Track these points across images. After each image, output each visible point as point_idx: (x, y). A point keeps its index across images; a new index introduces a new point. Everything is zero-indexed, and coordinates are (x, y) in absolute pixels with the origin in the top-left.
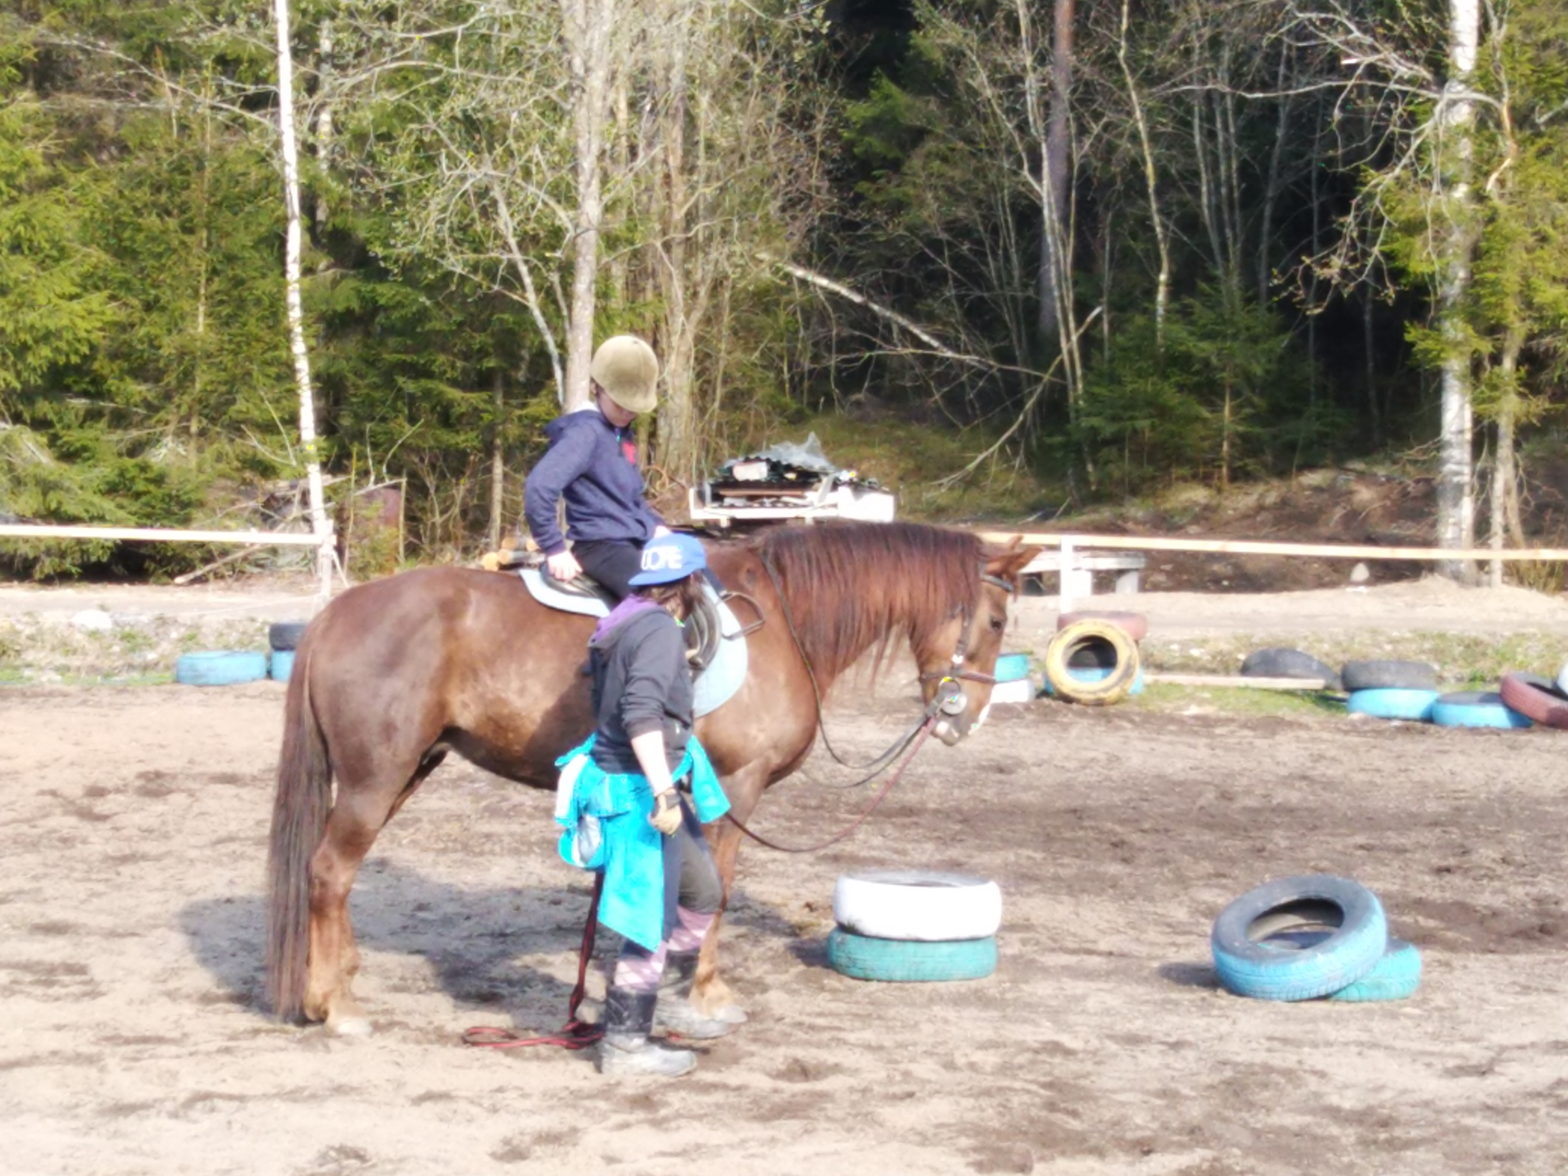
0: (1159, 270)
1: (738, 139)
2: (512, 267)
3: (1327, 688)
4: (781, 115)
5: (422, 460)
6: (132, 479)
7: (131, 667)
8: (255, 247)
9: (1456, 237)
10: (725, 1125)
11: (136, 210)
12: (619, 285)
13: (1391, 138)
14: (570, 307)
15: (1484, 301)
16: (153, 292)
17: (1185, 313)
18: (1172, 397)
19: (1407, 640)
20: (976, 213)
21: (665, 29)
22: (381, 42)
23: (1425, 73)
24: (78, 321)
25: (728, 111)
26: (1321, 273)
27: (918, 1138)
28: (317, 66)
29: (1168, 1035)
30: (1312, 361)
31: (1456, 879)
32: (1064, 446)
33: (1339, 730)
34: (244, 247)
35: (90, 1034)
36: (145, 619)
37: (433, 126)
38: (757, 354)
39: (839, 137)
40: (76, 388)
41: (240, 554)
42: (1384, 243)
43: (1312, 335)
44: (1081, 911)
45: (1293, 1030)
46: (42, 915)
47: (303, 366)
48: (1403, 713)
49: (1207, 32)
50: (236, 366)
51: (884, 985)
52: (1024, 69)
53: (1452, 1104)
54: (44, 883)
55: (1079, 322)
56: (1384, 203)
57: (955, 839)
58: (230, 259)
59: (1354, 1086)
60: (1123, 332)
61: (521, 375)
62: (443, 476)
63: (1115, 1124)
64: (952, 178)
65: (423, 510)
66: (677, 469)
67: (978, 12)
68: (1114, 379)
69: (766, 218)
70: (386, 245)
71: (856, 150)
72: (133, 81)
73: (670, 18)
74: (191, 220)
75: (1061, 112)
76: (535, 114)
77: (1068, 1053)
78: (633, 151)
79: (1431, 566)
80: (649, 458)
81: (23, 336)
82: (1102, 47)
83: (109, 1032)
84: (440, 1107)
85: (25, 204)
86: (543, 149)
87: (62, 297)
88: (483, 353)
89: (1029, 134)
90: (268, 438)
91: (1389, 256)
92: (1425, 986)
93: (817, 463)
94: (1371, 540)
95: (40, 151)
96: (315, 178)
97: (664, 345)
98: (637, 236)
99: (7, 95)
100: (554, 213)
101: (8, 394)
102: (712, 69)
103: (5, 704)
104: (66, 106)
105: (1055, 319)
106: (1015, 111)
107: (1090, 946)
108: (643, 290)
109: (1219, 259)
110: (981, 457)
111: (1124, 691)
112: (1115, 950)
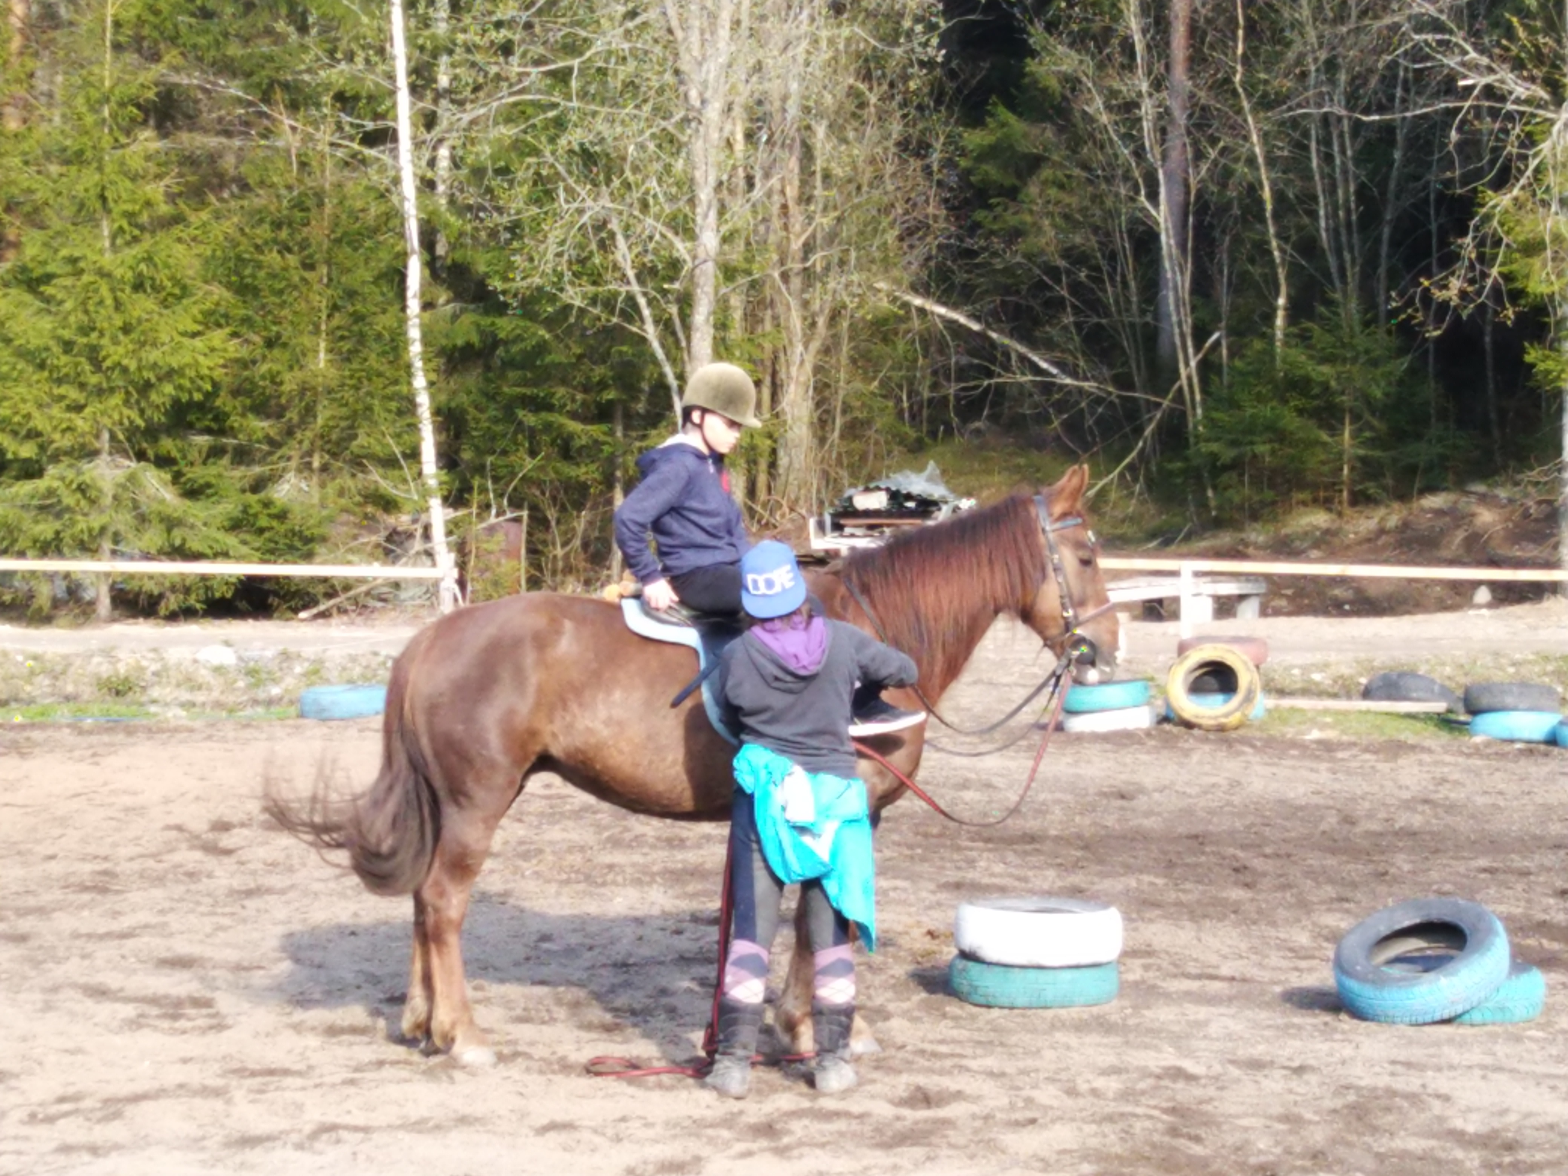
0: (1277, 295)
1: (855, 168)
2: (631, 299)
3: (1450, 711)
4: (898, 144)
5: (543, 493)
6: (256, 516)
7: (256, 702)
8: (375, 283)
10: (847, 1152)
11: (257, 247)
12: (737, 315)
13: (1510, 156)
14: (688, 339)
16: (275, 328)
17: (1304, 338)
18: (1291, 421)
19: (1530, 662)
20: (1094, 239)
21: (780, 60)
22: (498, 77)
23: (1543, 94)
24: (201, 359)
25: (845, 141)
26: (1439, 295)
27: (1039, 1165)
28: (435, 101)
29: (1290, 1059)
30: (1432, 384)
32: (1184, 472)
33: (1462, 753)
34: (364, 283)
35: (216, 1066)
36: (269, 653)
37: (551, 160)
38: (876, 383)
39: (956, 165)
40: (199, 425)
41: (363, 588)
42: (1503, 264)
43: (1431, 358)
44: (1203, 935)
45: (1416, 1054)
46: (168, 949)
47: (424, 400)
48: (1526, 735)
49: (1323, 55)
50: (357, 401)
51: (1006, 1012)
52: (1140, 94)
54: (170, 918)
55: (1198, 348)
56: (1502, 224)
57: (1076, 866)
58: (351, 294)
59: (1478, 1110)
60: (1242, 357)
61: (641, 407)
62: (563, 509)
63: (1238, 1149)
64: (1069, 205)
65: (545, 543)
66: (797, 500)
67: (1094, 38)
68: (1233, 404)
69: (884, 247)
70: (505, 279)
71: (973, 179)
72: (253, 119)
73: (785, 48)
74: (310, 256)
75: (1178, 139)
76: (652, 146)
77: (1191, 1078)
78: (750, 183)
79: (1554, 588)
80: (769, 489)
81: (146, 374)
82: (1217, 71)
83: (236, 1065)
84: (562, 1137)
85: (147, 242)
86: (660, 181)
87: (184, 334)
88: (602, 385)
89: (1145, 159)
90: (391, 473)
91: (1508, 277)
92: (1549, 1009)
93: (937, 491)
94: (1494, 563)
95: (162, 190)
96: (434, 213)
97: (782, 375)
98: (755, 267)
99: (128, 133)
100: (671, 244)
101: (132, 432)
102: (828, 99)
103: (131, 740)
104: (187, 144)
105: (1173, 344)
106: (1131, 137)
107: (1211, 971)
108: (762, 321)
109: (1337, 283)
110: (1101, 483)
111: (1245, 716)
112: (1237, 975)
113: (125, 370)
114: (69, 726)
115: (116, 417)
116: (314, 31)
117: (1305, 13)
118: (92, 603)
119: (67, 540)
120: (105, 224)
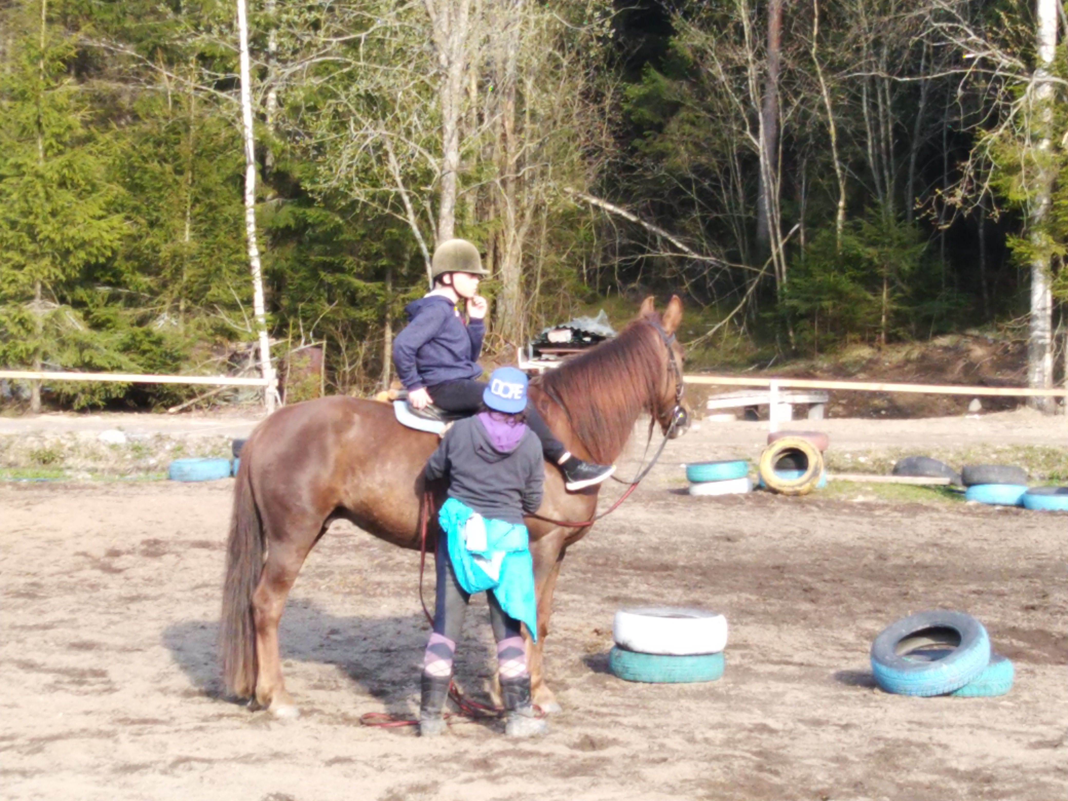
0: (838, 199)
1: (552, 110)
2: (398, 197)
3: (952, 484)
4: (582, 94)
5: (337, 328)
6: (141, 342)
7: (139, 469)
8: (224, 183)
9: (1041, 176)
10: (538, 780)
11: (143, 158)
12: (471, 209)
13: (997, 108)
14: (437, 225)
15: (1060, 220)
16: (155, 214)
17: (857, 228)
18: (847, 285)
19: (1007, 451)
20: (714, 160)
21: (502, 35)
22: (310, 44)
23: (1020, 64)
24: (104, 234)
25: (546, 91)
26: (949, 200)
27: (669, 789)
28: (267, 60)
29: (840, 719)
30: (943, 261)
31: (1038, 615)
32: (774, 319)
33: (959, 512)
34: (216, 183)
35: (108, 717)
36: (148, 436)
37: (345, 101)
38: (565, 256)
39: (621, 109)
40: (102, 280)
41: (213, 392)
42: (992, 180)
43: (943, 244)
44: (782, 635)
45: (926, 716)
46: (77, 637)
47: (256, 264)
48: (1004, 501)
49: (872, 36)
50: (211, 264)
51: (647, 685)
52: (747, 61)
53: (1034, 767)
54: (78, 615)
55: (784, 235)
56: (992, 153)
57: (696, 586)
58: (208, 191)
59: (967, 755)
60: (813, 242)
61: (404, 271)
62: (350, 339)
63: (804, 780)
64: (698, 137)
65: (337, 362)
66: (510, 335)
67: (716, 23)
68: (808, 273)
69: (572, 163)
70: (313, 182)
71: (632, 118)
72: (142, 71)
73: (506, 27)
74: (180, 165)
75: (772, 91)
76: (414, 93)
77: (772, 731)
78: (481, 119)
79: (1024, 401)
80: (491, 327)
81: (66, 244)
82: (800, 46)
83: (122, 716)
84: (344, 767)
85: (68, 155)
86: (419, 116)
87: (93, 217)
88: (378, 255)
89: (750, 106)
90: (232, 314)
91: (995, 189)
92: (1016, 687)
93: (604, 330)
94: (982, 383)
95: (79, 118)
96: (265, 137)
97: (501, 250)
98: (483, 176)
99: (56, 81)
100: (427, 160)
101: (57, 284)
102: (535, 62)
103: (53, 494)
104: (97, 88)
105: (768, 233)
106: (741, 90)
107: (788, 659)
108: (488, 213)
109: (879, 191)
110: (717, 327)
111: (813, 486)
112: (805, 662)
113: (52, 241)
114: (10, 484)
115: (46, 273)
116: (184, 12)
117: (860, 7)
118: (28, 401)
119: (12, 357)
120: (40, 141)
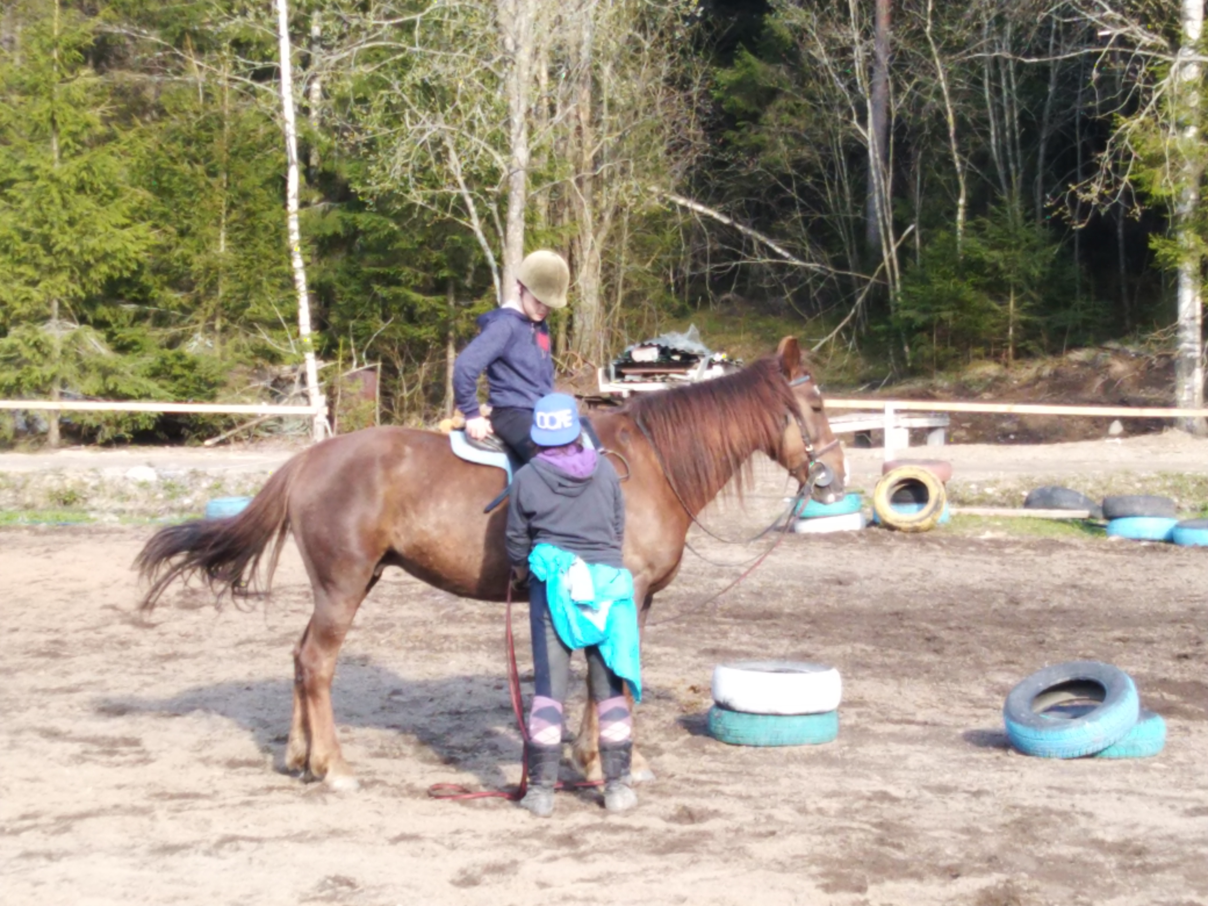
0: (958, 196)
1: (633, 98)
2: (460, 199)
3: (1091, 517)
4: (666, 80)
5: (393, 348)
6: (171, 366)
7: (172, 510)
8: (263, 186)
9: (1188, 167)
10: (630, 857)
11: (172, 159)
12: (542, 212)
13: (1137, 92)
14: (505, 230)
16: (186, 222)
17: (979, 229)
18: (969, 294)
19: (1153, 479)
20: (817, 153)
21: (576, 15)
22: (358, 28)
23: (1163, 42)
24: (129, 245)
25: (625, 77)
26: (1083, 197)
27: (779, 867)
28: (309, 47)
29: (970, 785)
30: (1077, 265)
31: (1192, 664)
32: (886, 333)
33: (1100, 549)
34: (254, 187)
35: (143, 791)
36: (182, 472)
37: (399, 92)
38: (649, 264)
39: (711, 97)
40: (127, 296)
41: (254, 422)
42: (1132, 173)
43: (1076, 246)
44: (902, 690)
45: (1067, 781)
46: (106, 701)
47: (301, 277)
48: (1150, 536)
49: (994, 12)
50: (250, 278)
51: (751, 749)
52: (853, 42)
53: (1191, 837)
54: (107, 676)
55: (897, 237)
56: (1131, 142)
57: (805, 636)
58: (245, 195)
59: (1115, 824)
60: (932, 244)
61: (468, 282)
62: (408, 361)
63: (931, 854)
64: (798, 127)
65: (394, 387)
66: (588, 354)
68: (925, 281)
69: (655, 159)
70: (364, 184)
71: (724, 106)
72: (169, 60)
73: (580, 6)
74: (213, 166)
75: (882, 75)
76: (477, 82)
77: (894, 800)
78: (552, 110)
79: (1171, 422)
80: (567, 345)
81: (87, 257)
82: (912, 24)
83: (158, 790)
84: (411, 846)
85: (86, 157)
86: (483, 109)
87: (116, 226)
88: (438, 266)
89: (857, 92)
90: (275, 333)
91: (1136, 183)
92: (1169, 746)
93: (696, 347)
94: (1124, 403)
95: (98, 114)
96: (309, 133)
97: (577, 257)
98: (556, 175)
99: (72, 71)
100: (492, 157)
101: (76, 301)
102: (613, 45)
103: (77, 539)
104: (117, 80)
105: (878, 234)
106: (846, 75)
107: (910, 717)
108: (561, 216)
109: (1005, 187)
110: (822, 342)
111: (934, 520)
112: (929, 720)
113: (70, 253)
114: (27, 528)
115: (64, 290)
118: (45, 434)
119: (26, 384)
120: (55, 141)
